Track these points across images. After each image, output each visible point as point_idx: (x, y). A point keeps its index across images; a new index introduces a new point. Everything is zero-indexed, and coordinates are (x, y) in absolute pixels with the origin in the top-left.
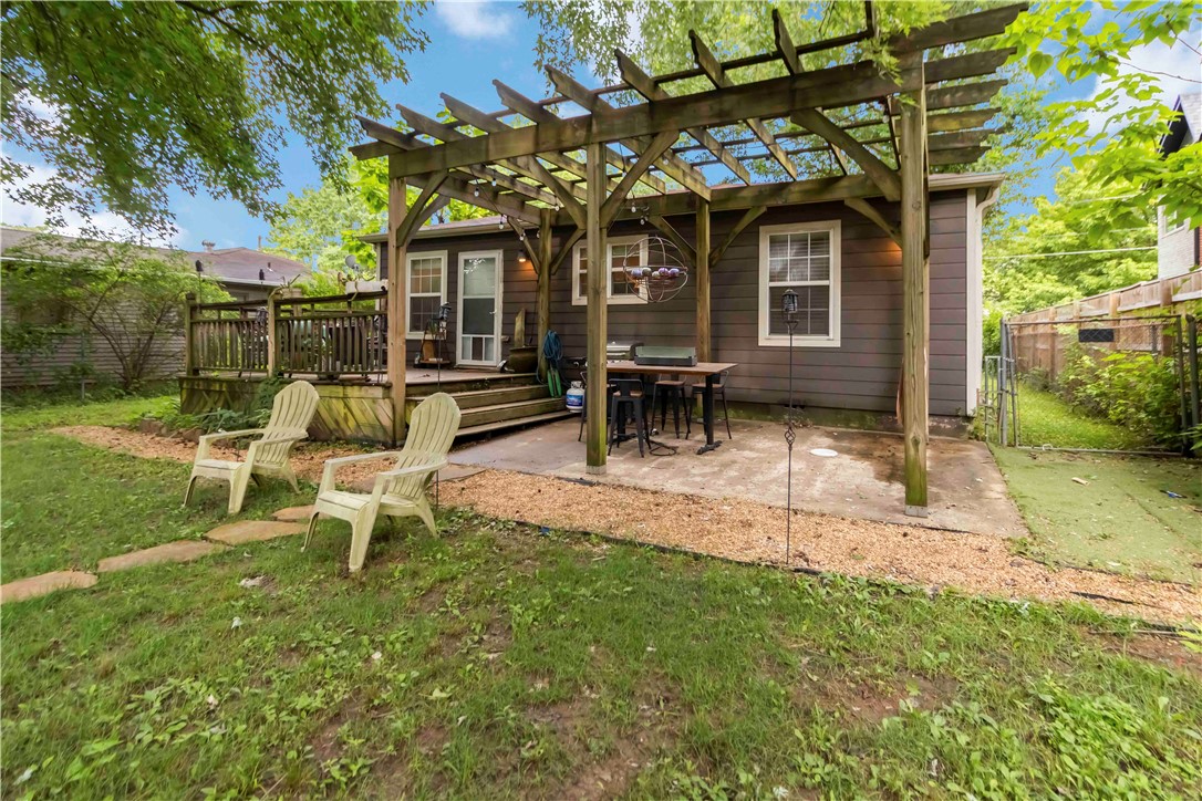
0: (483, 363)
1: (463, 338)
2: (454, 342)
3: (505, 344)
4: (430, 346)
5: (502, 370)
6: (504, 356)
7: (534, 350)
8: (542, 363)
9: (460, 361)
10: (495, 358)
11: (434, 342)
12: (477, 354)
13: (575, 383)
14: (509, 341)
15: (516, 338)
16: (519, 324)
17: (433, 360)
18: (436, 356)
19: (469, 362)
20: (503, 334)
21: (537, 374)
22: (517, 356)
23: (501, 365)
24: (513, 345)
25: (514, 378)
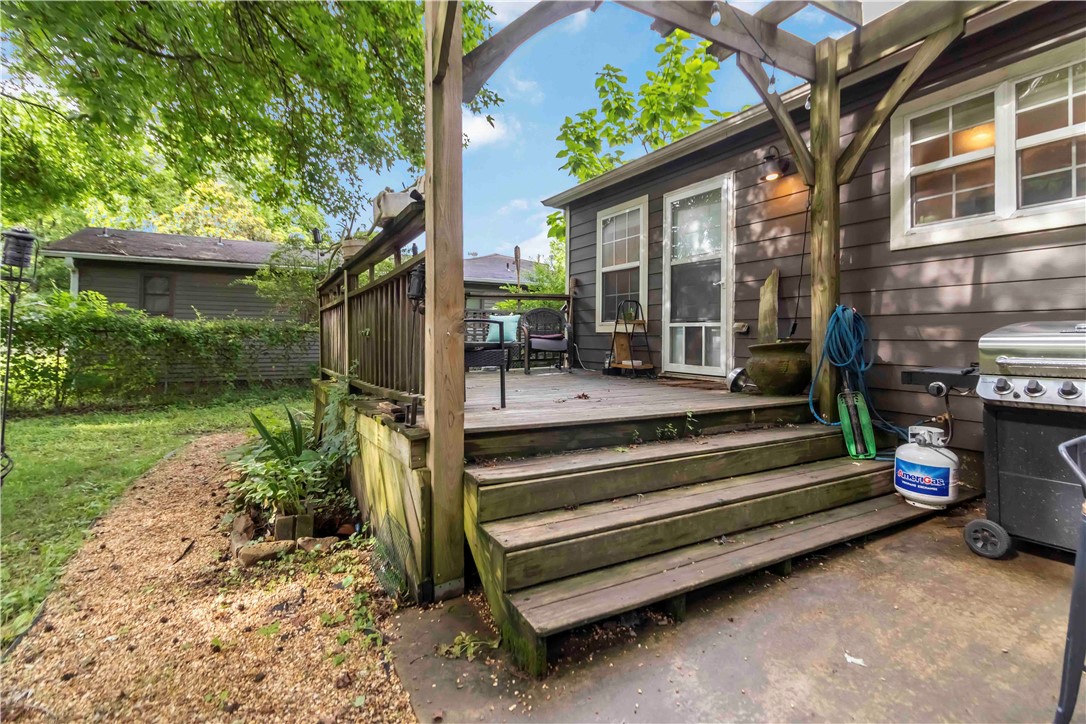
0: (704, 370)
1: (672, 328)
2: (659, 336)
3: (741, 336)
4: (624, 341)
5: (735, 387)
6: (739, 359)
7: (802, 347)
8: (822, 376)
9: (667, 366)
10: (724, 364)
11: (630, 336)
12: (693, 356)
13: (922, 431)
14: (748, 332)
15: (761, 325)
16: (767, 298)
17: (627, 363)
18: (632, 359)
19: (681, 367)
20: (736, 320)
21: (809, 399)
22: (765, 360)
23: (732, 375)
24: (754, 339)
25: (758, 410)
